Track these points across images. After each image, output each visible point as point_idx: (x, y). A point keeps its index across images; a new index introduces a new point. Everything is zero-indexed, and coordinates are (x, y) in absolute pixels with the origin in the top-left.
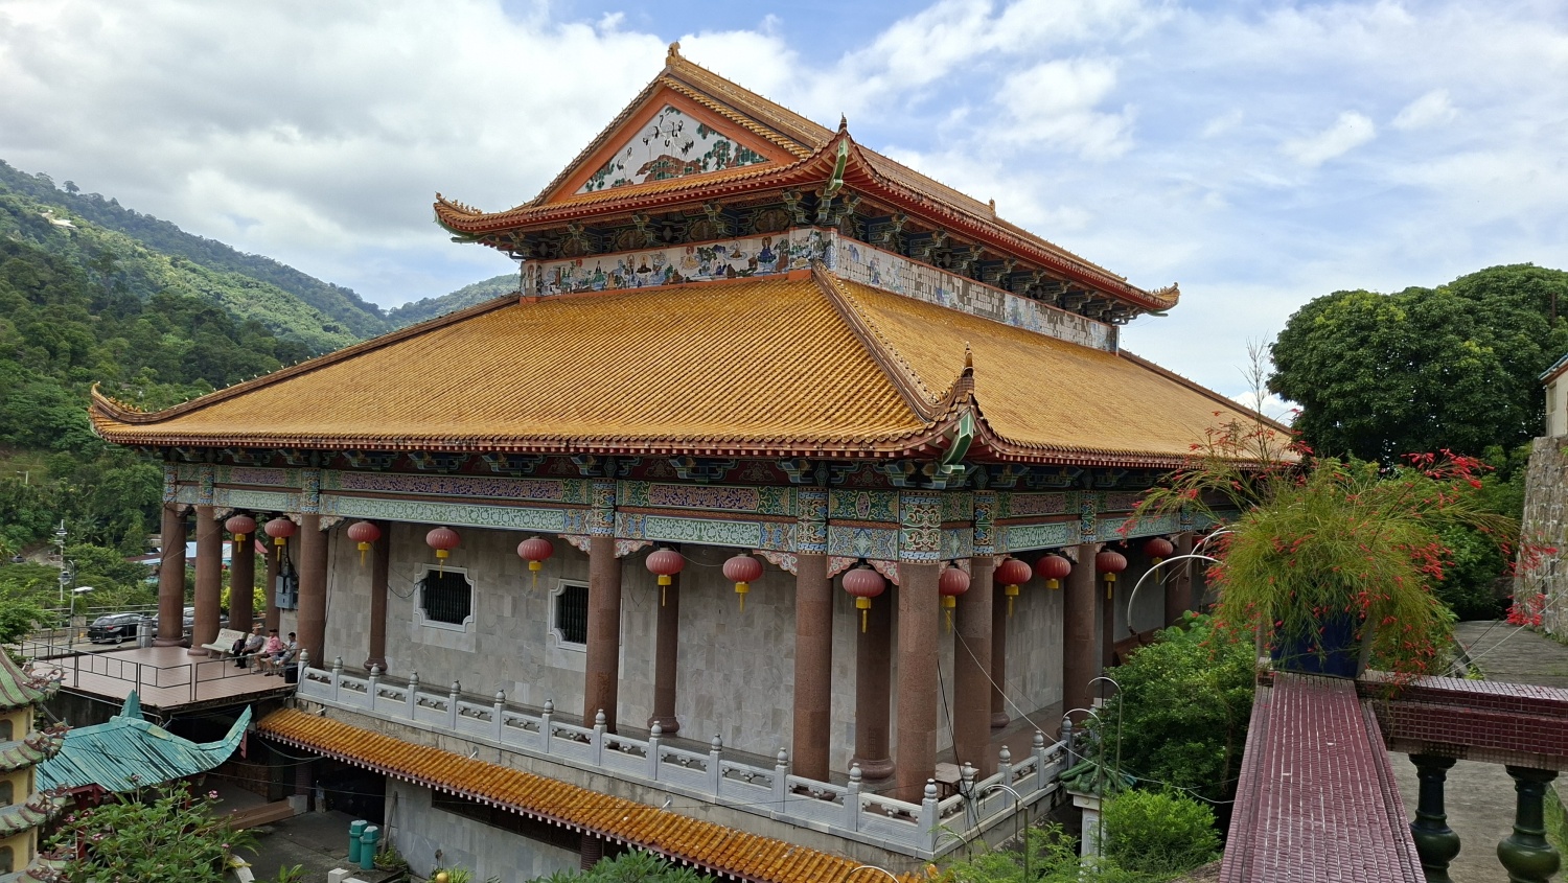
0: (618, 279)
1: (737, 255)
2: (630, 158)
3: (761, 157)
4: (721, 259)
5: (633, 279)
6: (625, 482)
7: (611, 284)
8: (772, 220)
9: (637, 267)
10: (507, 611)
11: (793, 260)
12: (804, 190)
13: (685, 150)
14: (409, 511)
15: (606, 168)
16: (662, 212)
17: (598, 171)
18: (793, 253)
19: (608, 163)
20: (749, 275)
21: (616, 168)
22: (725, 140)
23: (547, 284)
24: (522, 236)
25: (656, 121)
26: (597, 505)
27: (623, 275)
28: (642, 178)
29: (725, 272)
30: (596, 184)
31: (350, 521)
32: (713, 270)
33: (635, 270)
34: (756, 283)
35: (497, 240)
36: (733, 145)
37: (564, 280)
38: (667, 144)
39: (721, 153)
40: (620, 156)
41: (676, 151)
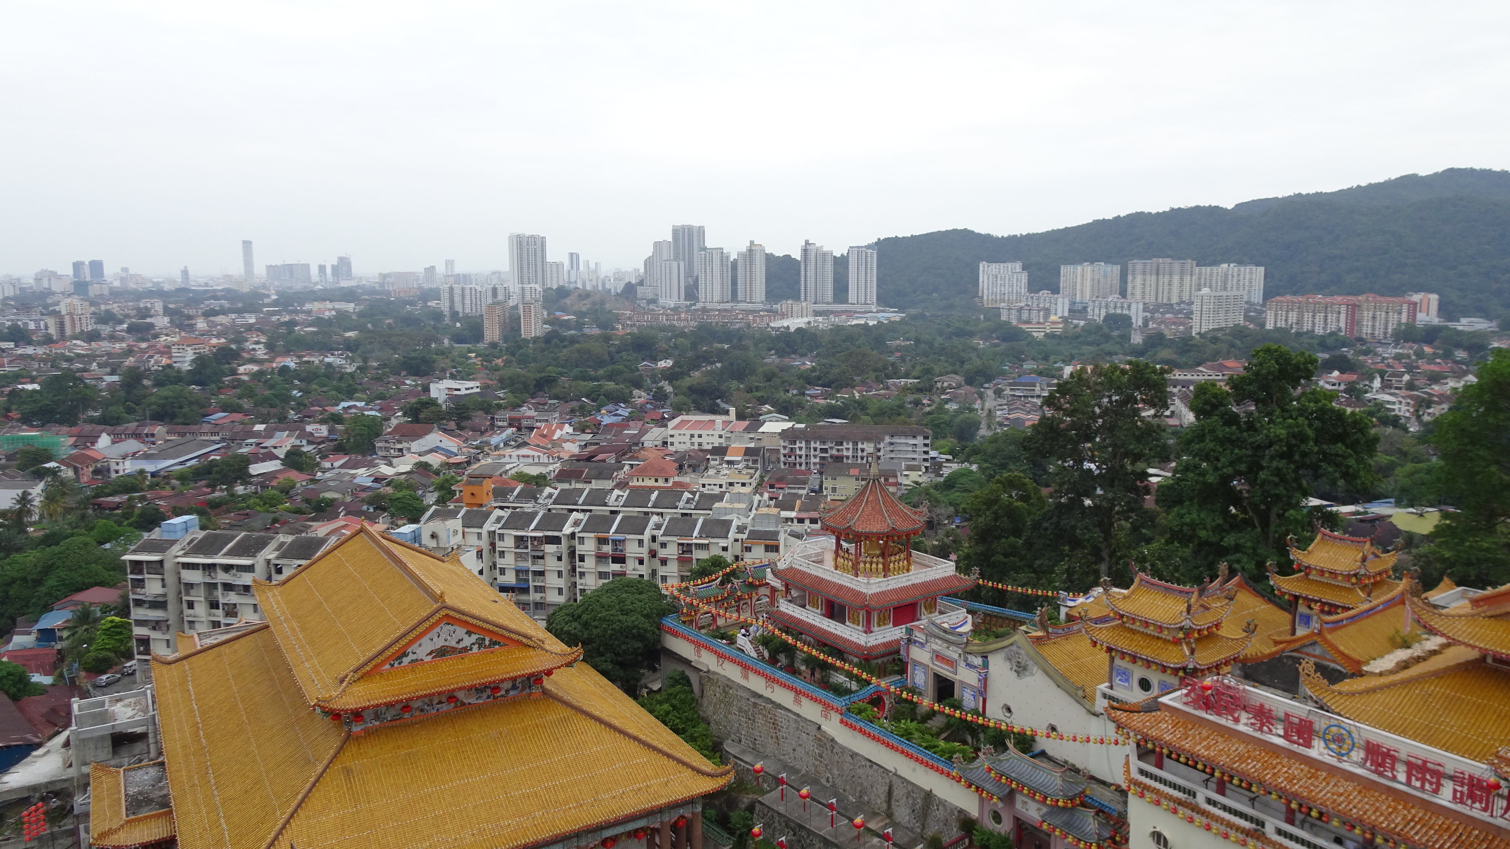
0: (422, 710)
2: (421, 648)
3: (503, 644)
13: (458, 642)
15: (405, 655)
17: (398, 656)
19: (405, 651)
21: (411, 654)
22: (482, 637)
23: (368, 720)
25: (438, 629)
30: (396, 663)
36: (487, 639)
38: (446, 640)
39: (480, 643)
40: (414, 647)
41: (453, 644)
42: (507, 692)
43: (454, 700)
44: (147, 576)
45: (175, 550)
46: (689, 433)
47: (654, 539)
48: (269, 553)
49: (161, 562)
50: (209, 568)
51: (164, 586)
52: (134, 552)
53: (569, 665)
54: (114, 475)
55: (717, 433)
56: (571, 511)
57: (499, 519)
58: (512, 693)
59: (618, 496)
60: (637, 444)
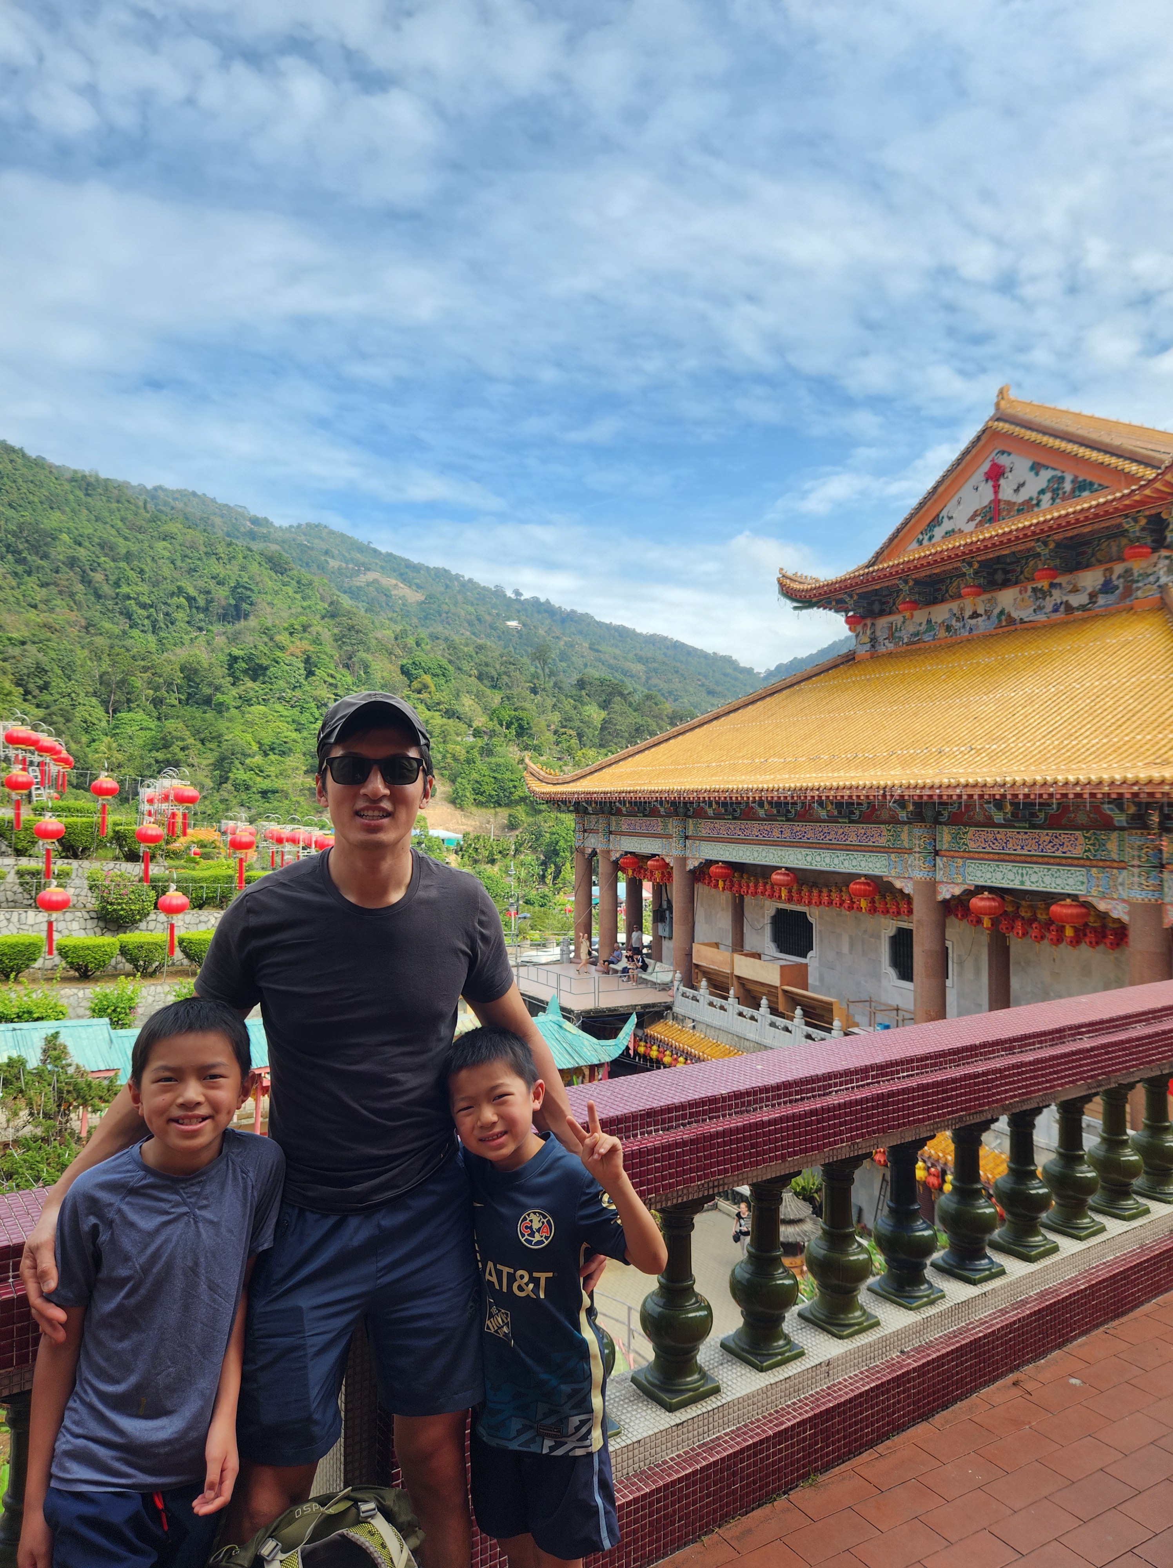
0: (948, 628)
1: (1075, 590)
2: (960, 507)
3: (1100, 485)
4: (1057, 596)
5: (964, 626)
6: (945, 828)
7: (942, 634)
8: (1114, 549)
9: (967, 613)
10: (845, 949)
11: (1138, 589)
12: (1147, 513)
13: (1017, 490)
14: (756, 854)
15: (936, 521)
16: (991, 556)
17: (929, 525)
18: (1138, 581)
19: (938, 515)
20: (1089, 610)
21: (946, 520)
22: (1059, 474)
23: (881, 639)
24: (855, 597)
25: (985, 467)
26: (917, 849)
27: (954, 622)
28: (973, 524)
29: (1062, 609)
30: (926, 537)
31: (710, 863)
32: (1049, 608)
33: (966, 616)
34: (1097, 617)
35: (834, 603)
36: (1069, 478)
37: (897, 634)
39: (1055, 488)
42: (1093, 596)
43: (996, 612)
58: (1101, 600)
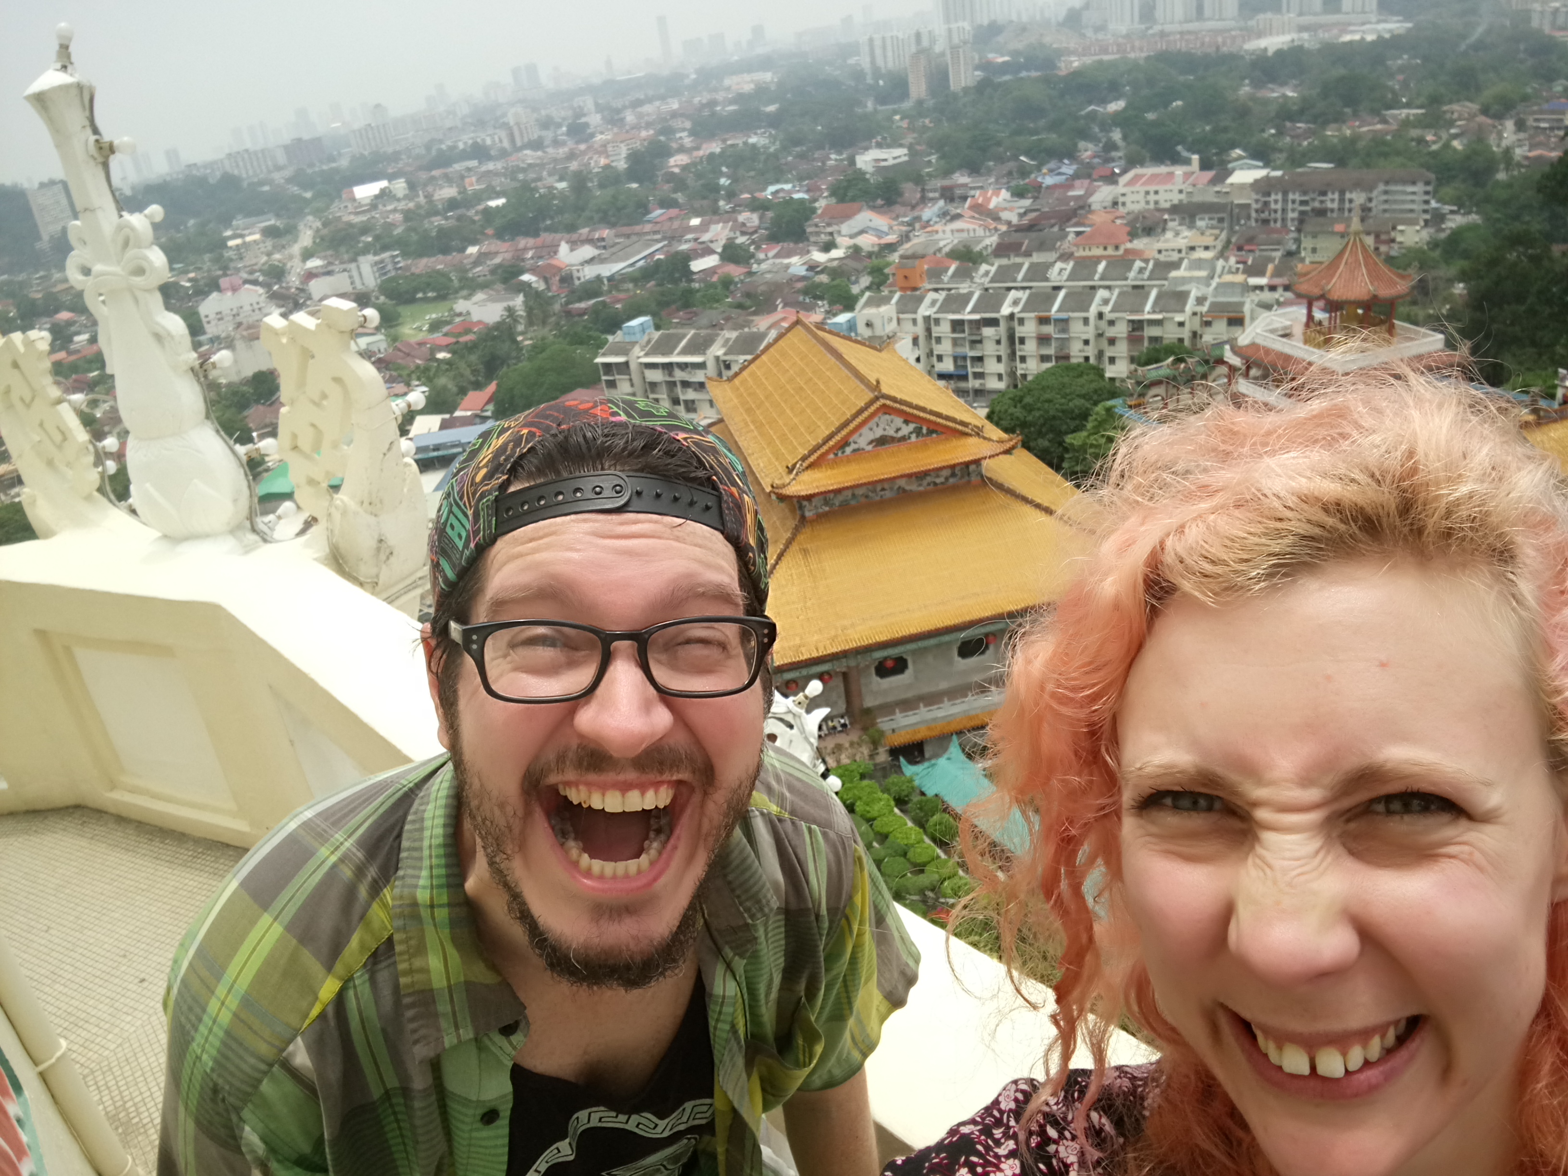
13: (896, 432)
15: (847, 444)
38: (885, 430)
39: (918, 431)
40: (855, 437)
41: (891, 432)
42: (947, 479)
43: (896, 487)
44: (617, 377)
45: (637, 351)
46: (1143, 189)
47: (1100, 316)
48: (717, 350)
49: (627, 364)
50: (668, 367)
51: (632, 385)
52: (604, 355)
53: (1008, 452)
54: (577, 282)
55: (1176, 188)
56: (1009, 289)
57: (934, 303)
58: (951, 480)
59: (1061, 270)
60: (1082, 207)
